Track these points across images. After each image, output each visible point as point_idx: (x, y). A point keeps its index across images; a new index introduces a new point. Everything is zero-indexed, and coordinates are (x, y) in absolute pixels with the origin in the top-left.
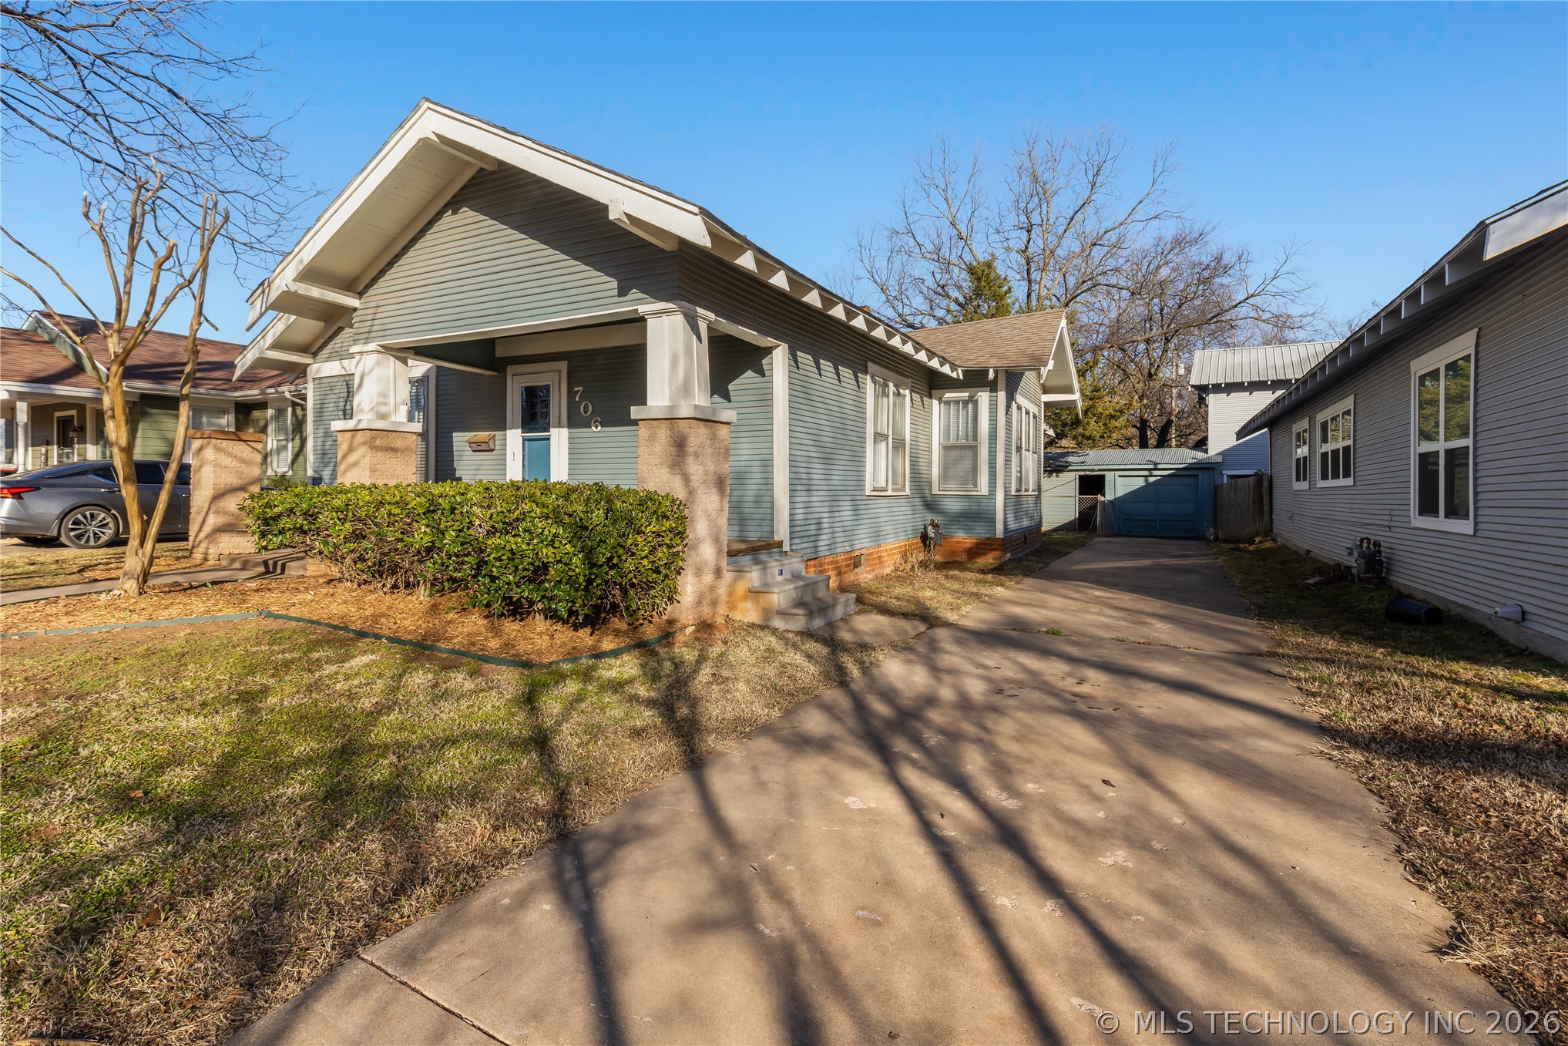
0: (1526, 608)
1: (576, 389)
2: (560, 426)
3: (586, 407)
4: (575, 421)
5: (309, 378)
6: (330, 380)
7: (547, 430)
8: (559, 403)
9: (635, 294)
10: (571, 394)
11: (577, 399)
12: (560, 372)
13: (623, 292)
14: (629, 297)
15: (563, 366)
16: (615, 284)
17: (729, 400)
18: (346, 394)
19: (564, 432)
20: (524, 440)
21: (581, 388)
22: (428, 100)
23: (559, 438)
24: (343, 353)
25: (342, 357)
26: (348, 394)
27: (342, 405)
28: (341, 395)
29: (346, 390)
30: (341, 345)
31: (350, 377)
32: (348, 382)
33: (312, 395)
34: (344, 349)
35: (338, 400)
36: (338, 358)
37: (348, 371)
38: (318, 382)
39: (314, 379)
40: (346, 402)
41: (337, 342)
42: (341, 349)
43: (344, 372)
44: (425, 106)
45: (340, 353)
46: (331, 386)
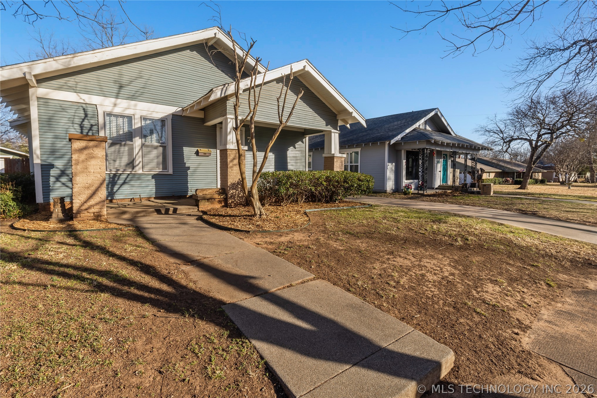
5: (33, 97)
6: (61, 103)
13: (327, 125)
16: (325, 123)
17: (295, 149)
18: (83, 115)
24: (78, 89)
25: (78, 91)
26: (86, 115)
27: (78, 121)
28: (76, 114)
29: (83, 112)
30: (75, 83)
31: (88, 106)
32: (86, 108)
33: (37, 108)
34: (78, 86)
35: (73, 117)
36: (72, 91)
37: (87, 101)
38: (44, 101)
39: (38, 98)
40: (83, 120)
41: (71, 81)
42: (74, 86)
43: (83, 102)
44: (305, 60)
45: (75, 88)
46: (63, 106)
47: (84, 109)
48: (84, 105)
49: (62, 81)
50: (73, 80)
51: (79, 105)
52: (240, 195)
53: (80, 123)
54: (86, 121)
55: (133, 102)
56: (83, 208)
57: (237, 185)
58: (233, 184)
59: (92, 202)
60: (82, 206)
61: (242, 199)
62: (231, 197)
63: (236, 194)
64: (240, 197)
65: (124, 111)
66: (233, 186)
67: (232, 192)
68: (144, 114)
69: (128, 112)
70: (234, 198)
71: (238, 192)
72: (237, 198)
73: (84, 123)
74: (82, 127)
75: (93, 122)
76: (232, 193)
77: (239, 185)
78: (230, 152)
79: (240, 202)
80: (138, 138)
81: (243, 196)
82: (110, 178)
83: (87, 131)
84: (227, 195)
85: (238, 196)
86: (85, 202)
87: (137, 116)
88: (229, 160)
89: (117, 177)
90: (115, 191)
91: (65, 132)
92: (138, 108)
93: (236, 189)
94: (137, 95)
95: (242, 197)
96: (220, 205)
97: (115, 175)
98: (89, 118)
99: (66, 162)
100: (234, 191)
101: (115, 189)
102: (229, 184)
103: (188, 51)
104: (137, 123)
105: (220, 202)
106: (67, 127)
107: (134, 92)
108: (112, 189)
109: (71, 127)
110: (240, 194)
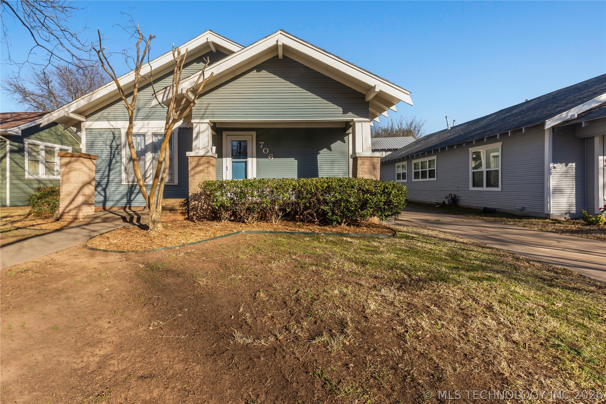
0: (524, 206)
1: (260, 143)
2: (252, 157)
3: (266, 151)
4: (259, 155)
5: (83, 129)
6: (99, 130)
7: (246, 158)
8: (252, 147)
9: (350, 114)
10: (258, 145)
11: (261, 147)
12: (252, 136)
13: (345, 112)
14: (347, 115)
15: (254, 133)
16: (341, 110)
17: (331, 151)
18: (112, 138)
19: (255, 160)
20: (233, 162)
21: (263, 143)
22: (281, 30)
23: (252, 162)
24: (110, 118)
25: (109, 120)
26: (114, 137)
27: (109, 143)
28: (108, 138)
29: (112, 136)
30: (108, 114)
31: (116, 130)
32: (114, 132)
33: (85, 137)
34: (110, 116)
35: (106, 140)
36: (106, 120)
37: (115, 127)
38: (89, 130)
39: (86, 129)
40: (112, 141)
41: (105, 112)
42: (107, 116)
43: (112, 127)
44: (279, 32)
45: (108, 118)
46: (101, 132)
47: (113, 133)
48: (113, 130)
49: (99, 114)
50: (106, 112)
51: (110, 130)
52: (204, 208)
53: (110, 144)
54: (114, 142)
55: (146, 122)
56: (66, 211)
57: (199, 196)
58: (196, 195)
59: (72, 207)
60: (65, 210)
61: (206, 212)
62: (193, 208)
63: (198, 206)
64: (203, 210)
65: (139, 130)
66: (195, 197)
67: (193, 203)
68: (155, 130)
69: (142, 131)
70: (196, 210)
71: (201, 204)
72: (200, 210)
73: (113, 144)
74: (111, 147)
75: (118, 142)
76: (193, 205)
77: (203, 196)
78: (191, 160)
79: (204, 215)
80: (150, 152)
81: (208, 209)
82: (129, 188)
83: (114, 150)
84: (188, 207)
85: (201, 208)
86: (67, 207)
87: (150, 133)
88: (190, 168)
89: (134, 188)
90: (132, 199)
91: (101, 153)
92: (150, 126)
93: (198, 201)
94: (149, 115)
95: (206, 210)
96: (183, 217)
97: (132, 185)
98: (116, 140)
99: (100, 175)
100: (197, 202)
101: (132, 197)
102: (190, 194)
103: (195, 64)
104: (148, 140)
105: (183, 214)
106: (102, 148)
107: (147, 113)
108: (130, 198)
109: (105, 149)
110: (204, 206)
